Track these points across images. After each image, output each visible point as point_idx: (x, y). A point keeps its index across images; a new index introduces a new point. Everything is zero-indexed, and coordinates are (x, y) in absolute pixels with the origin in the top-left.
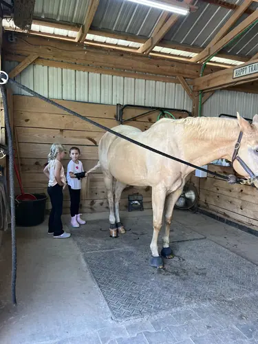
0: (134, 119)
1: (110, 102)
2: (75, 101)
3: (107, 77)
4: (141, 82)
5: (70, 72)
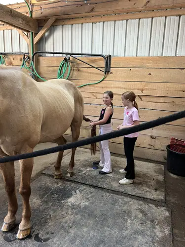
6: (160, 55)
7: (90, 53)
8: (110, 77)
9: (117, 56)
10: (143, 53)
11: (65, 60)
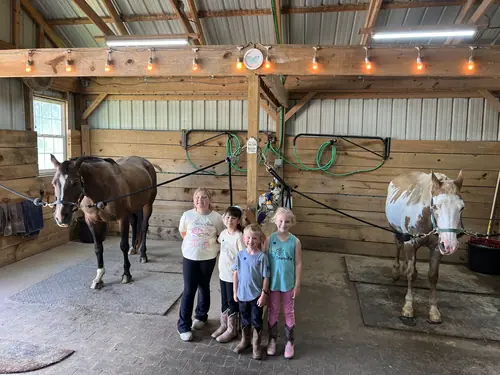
0: (202, 144)
1: (178, 129)
2: (144, 130)
3: (174, 103)
4: (211, 104)
5: (138, 103)
6: (447, 138)
7: (359, 134)
8: (389, 163)
9: (396, 140)
10: (428, 136)
11: (332, 142)
